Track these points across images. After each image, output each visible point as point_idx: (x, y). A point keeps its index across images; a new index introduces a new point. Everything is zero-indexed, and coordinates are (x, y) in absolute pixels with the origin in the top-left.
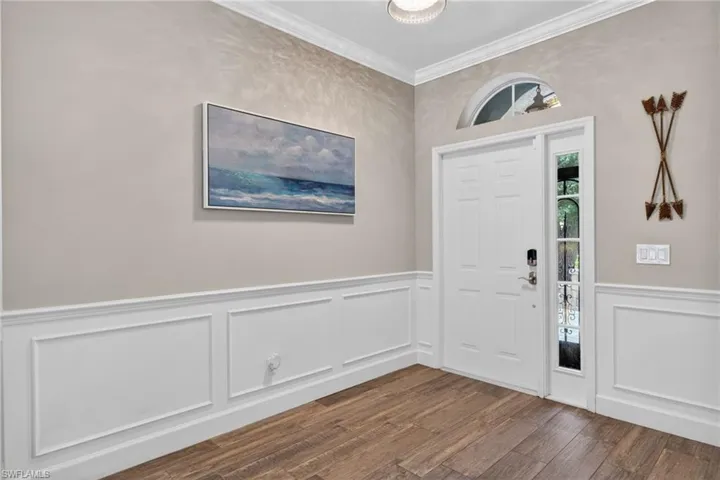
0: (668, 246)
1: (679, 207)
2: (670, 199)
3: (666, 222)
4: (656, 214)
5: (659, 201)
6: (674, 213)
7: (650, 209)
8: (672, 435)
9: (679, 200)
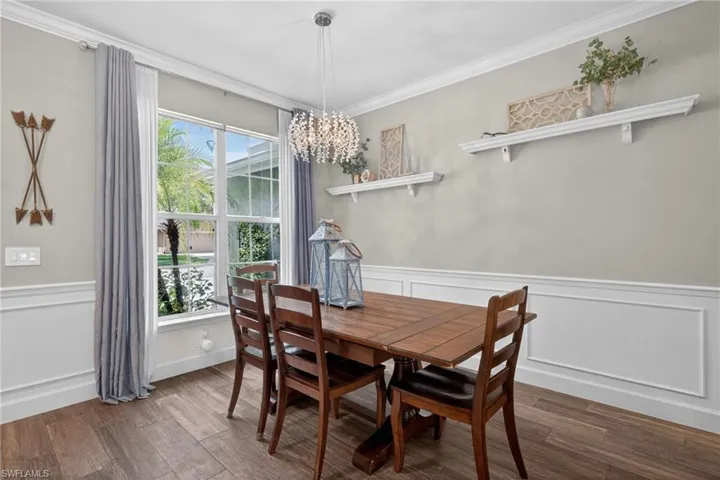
0: (39, 249)
1: (49, 215)
2: (41, 208)
3: (37, 227)
4: (27, 219)
5: (30, 207)
6: (44, 220)
7: (20, 215)
8: (43, 414)
9: (49, 208)
